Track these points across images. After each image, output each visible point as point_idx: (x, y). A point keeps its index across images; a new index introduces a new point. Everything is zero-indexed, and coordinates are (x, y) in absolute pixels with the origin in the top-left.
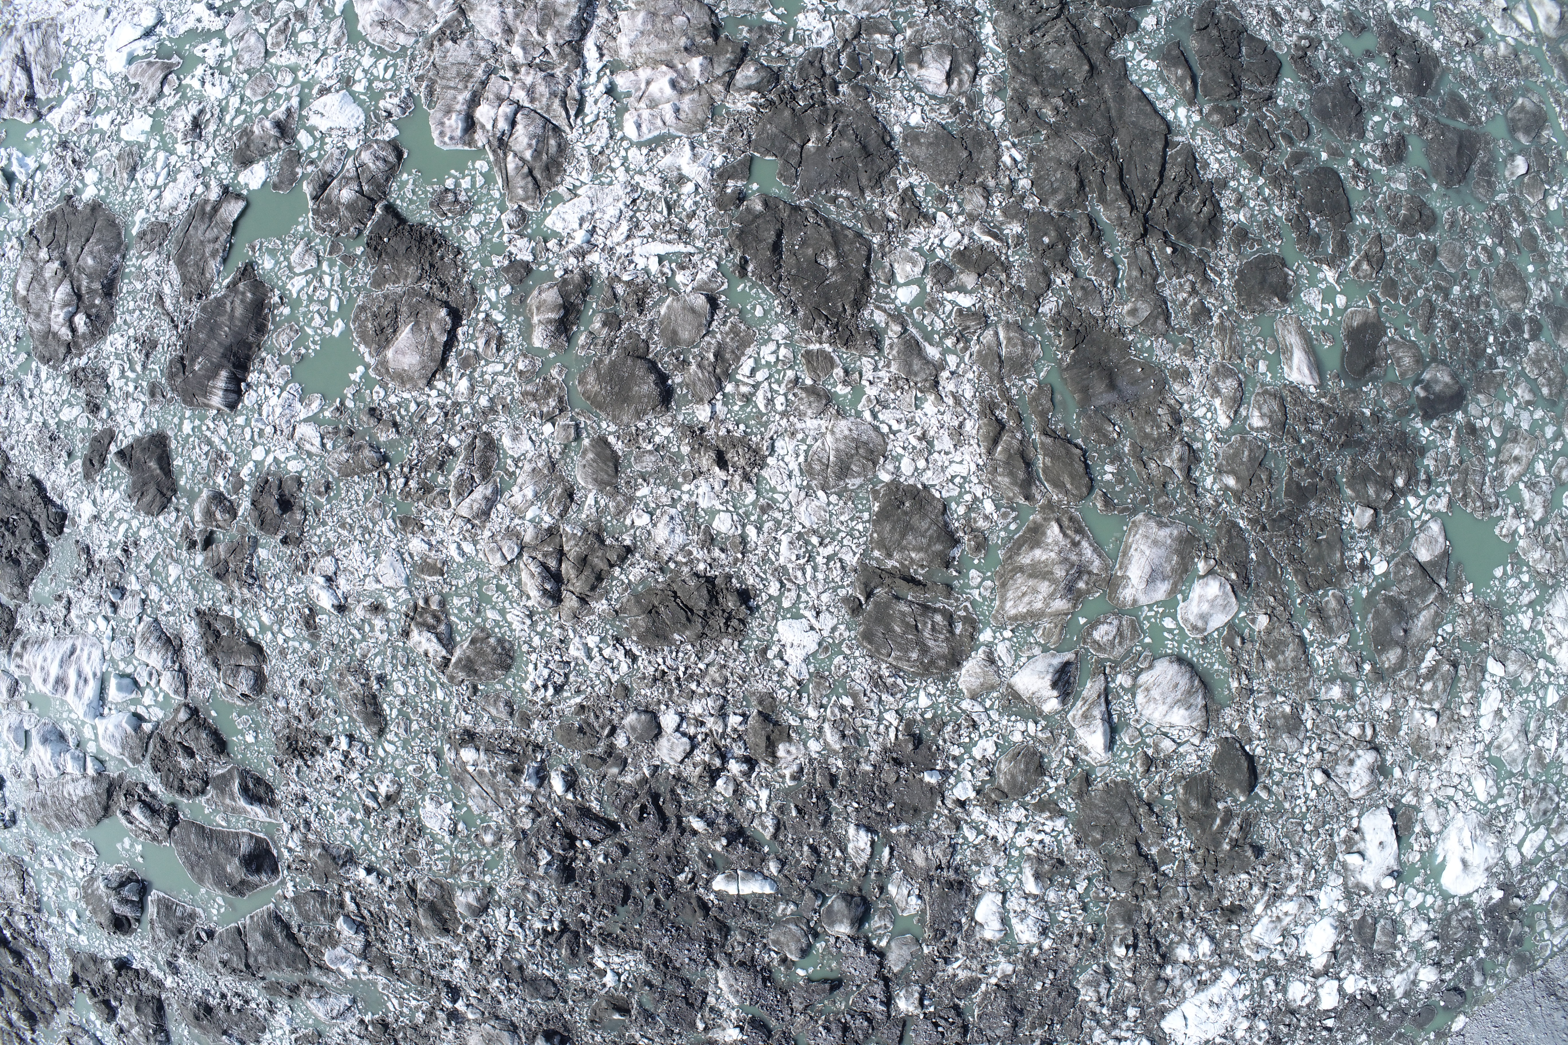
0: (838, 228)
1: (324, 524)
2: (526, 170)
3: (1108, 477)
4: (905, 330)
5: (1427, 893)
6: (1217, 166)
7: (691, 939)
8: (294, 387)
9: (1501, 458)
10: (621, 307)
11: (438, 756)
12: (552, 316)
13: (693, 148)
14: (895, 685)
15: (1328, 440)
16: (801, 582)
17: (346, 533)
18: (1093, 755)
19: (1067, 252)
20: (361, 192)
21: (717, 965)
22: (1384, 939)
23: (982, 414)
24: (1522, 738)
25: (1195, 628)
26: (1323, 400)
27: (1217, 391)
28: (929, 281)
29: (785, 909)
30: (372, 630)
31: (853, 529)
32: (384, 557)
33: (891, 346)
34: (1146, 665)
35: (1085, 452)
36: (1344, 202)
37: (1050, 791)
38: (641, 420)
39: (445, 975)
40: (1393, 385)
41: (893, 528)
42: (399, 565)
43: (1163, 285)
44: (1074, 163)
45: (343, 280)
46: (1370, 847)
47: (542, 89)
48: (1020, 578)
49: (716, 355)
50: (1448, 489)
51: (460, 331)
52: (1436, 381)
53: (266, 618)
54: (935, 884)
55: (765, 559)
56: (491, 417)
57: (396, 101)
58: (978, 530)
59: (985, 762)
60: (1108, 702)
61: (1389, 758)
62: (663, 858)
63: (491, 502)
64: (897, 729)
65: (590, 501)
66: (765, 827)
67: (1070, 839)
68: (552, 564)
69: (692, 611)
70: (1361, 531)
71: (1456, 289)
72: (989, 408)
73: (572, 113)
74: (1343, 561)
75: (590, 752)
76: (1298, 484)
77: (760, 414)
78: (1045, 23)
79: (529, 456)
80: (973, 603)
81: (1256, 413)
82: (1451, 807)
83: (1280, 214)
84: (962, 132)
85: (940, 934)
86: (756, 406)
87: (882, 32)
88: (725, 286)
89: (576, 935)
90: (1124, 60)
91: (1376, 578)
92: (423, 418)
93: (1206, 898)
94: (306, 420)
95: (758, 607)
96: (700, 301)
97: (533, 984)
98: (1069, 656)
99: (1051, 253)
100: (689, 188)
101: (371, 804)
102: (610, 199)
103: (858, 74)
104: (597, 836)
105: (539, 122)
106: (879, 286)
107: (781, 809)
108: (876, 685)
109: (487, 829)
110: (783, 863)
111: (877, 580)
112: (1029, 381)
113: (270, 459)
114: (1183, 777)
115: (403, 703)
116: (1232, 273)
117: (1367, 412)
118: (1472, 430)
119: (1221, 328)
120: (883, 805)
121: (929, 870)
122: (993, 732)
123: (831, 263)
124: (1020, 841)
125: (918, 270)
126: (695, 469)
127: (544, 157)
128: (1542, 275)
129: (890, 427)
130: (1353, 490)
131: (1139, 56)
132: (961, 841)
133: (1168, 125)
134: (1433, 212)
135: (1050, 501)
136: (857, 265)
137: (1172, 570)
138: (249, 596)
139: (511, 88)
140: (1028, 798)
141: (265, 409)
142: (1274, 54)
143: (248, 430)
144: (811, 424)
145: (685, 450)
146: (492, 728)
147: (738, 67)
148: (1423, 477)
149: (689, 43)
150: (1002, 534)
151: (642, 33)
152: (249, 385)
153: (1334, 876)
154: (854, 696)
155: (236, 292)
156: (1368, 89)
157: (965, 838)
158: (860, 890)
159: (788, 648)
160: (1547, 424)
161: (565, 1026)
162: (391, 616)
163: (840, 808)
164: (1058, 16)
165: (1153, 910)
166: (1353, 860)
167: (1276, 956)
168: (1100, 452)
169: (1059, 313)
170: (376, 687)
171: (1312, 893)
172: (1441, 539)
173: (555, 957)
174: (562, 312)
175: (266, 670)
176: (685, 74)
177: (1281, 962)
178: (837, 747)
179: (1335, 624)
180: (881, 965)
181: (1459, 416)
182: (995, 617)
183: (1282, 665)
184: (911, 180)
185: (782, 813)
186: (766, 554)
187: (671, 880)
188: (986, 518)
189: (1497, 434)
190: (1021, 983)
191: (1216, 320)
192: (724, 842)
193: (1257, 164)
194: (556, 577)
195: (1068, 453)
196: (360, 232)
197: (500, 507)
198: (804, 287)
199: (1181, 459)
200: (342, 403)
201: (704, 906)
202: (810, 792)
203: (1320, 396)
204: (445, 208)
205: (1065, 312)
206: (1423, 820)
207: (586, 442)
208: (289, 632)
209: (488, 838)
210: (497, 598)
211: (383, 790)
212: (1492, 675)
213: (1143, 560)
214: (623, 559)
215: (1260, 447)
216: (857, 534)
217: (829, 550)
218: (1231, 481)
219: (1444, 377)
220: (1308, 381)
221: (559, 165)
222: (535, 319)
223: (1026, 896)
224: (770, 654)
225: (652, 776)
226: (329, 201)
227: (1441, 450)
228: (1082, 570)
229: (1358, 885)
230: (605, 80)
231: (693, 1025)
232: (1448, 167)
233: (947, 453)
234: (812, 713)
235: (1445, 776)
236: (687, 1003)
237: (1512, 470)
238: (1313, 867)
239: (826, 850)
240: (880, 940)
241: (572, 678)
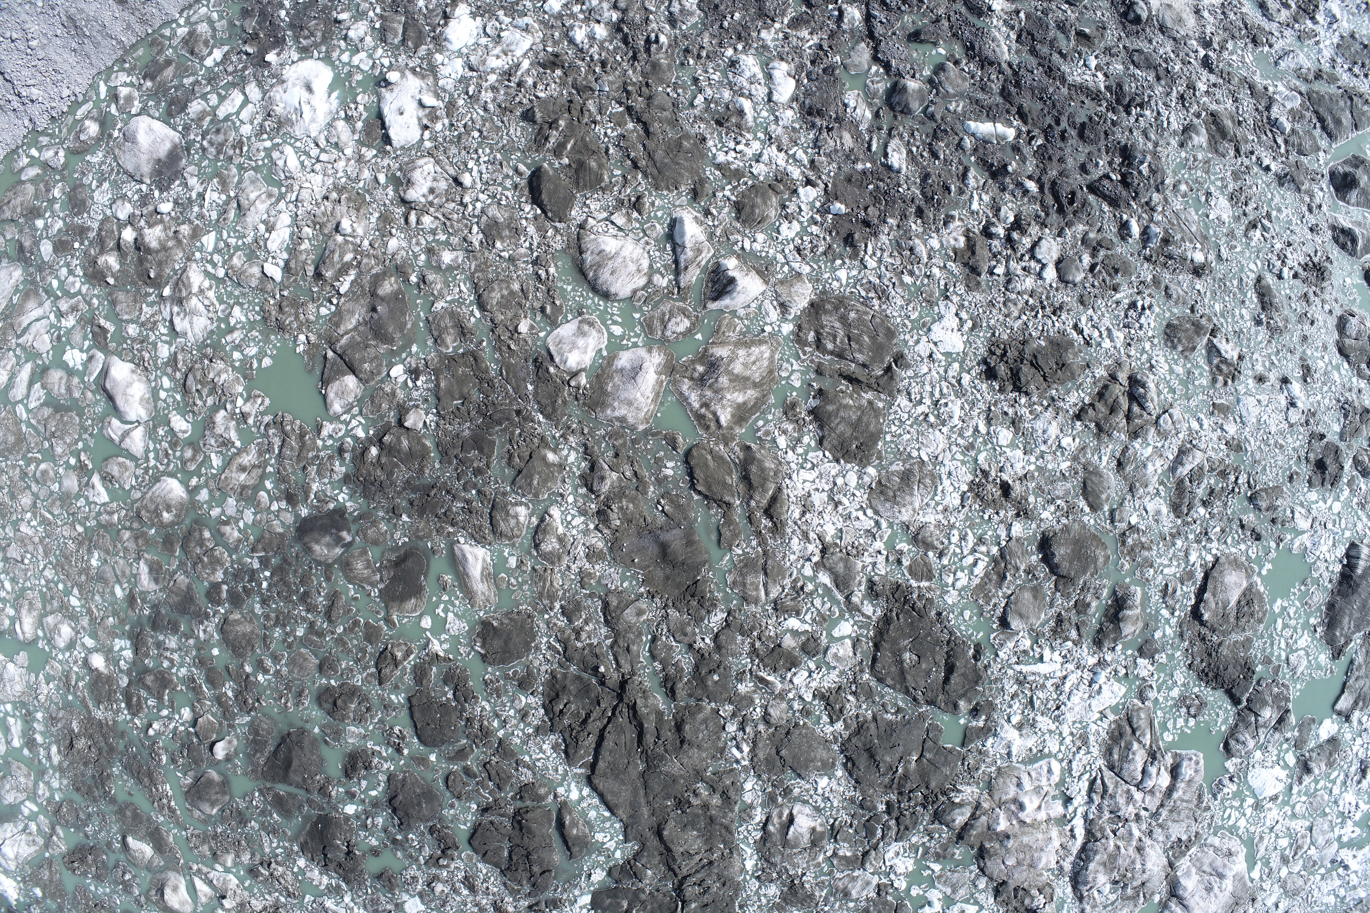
0: (898, 686)
1: (1294, 449)
2: (1138, 733)
3: (670, 464)
4: (848, 598)
5: (349, 64)
6: (545, 747)
7: (1032, 89)
8: (1310, 560)
9: (260, 471)
10: (1074, 619)
11: (1219, 257)
12: (1128, 612)
13: (1009, 754)
14: (868, 291)
15: (448, 492)
16: (944, 384)
17: (1280, 441)
18: (691, 216)
19: (697, 667)
20: (1257, 715)
21: (1010, 65)
22: (395, 25)
23: (783, 524)
24: (245, 203)
25: (591, 324)
26: (451, 530)
27: (561, 540)
28: (824, 640)
29: (957, 106)
30: (1263, 362)
31: (900, 427)
32: (1254, 420)
33: (860, 584)
34: (640, 293)
35: (693, 487)
36: (417, 715)
37: (729, 187)
38: (1065, 525)
39: (1213, 78)
40: (375, 543)
41: (868, 425)
42: (1244, 413)
43: (606, 637)
44: (685, 746)
45: (1272, 644)
46: (412, 111)
47: (1121, 801)
48: (757, 377)
49: (1005, 577)
50: (320, 443)
51: (1193, 602)
52: (328, 546)
53: (1336, 376)
54: (834, 116)
55: (973, 404)
56: (1174, 531)
57: (1226, 790)
58: (791, 421)
59: (789, 218)
60: (676, 262)
61: (391, 193)
62: (1055, 159)
63: (1178, 461)
64: (865, 252)
65: (1105, 459)
66: (975, 177)
67: (710, 143)
68: (1136, 409)
69: (1032, 364)
70: (417, 406)
71: (300, 632)
72: (778, 528)
73: (1099, 781)
74: (437, 379)
75: (1109, 252)
76: (481, 451)
77: (971, 527)
78: (697, 871)
79: (1148, 498)
80: (798, 358)
81: (522, 519)
82: (323, 143)
83: (484, 703)
84: (783, 772)
85: (829, 70)
86: (974, 534)
87: (845, 857)
88: (992, 636)
89: (1118, 101)
90: (626, 840)
91: (403, 362)
92: (1223, 531)
93: (579, 79)
94: (1303, 532)
95: (978, 364)
96: (1015, 623)
97: (1150, 65)
98: (712, 306)
99: (713, 665)
100: (1015, 719)
101: (1265, 222)
102: (1076, 709)
103: (868, 821)
104: (1105, 182)
105: (1125, 774)
106: (866, 637)
107: (961, 192)
108: (884, 291)
109: (1184, 196)
110: (960, 146)
111: (881, 382)
112: (740, 552)
113: (1329, 502)
114: (603, 190)
115: (1243, 302)
116: (537, 648)
117: (405, 518)
118: (291, 499)
119: (552, 597)
120: (877, 187)
121: (840, 127)
122: (782, 243)
123: (907, 656)
124: (756, 146)
125: (832, 650)
126: (1025, 482)
127: (1123, 744)
128: (202, 646)
129: (865, 514)
130: (424, 445)
131: (611, 845)
132: (810, 150)
133: (590, 781)
134: (320, 705)
135: (726, 444)
136: (886, 656)
137: (612, 378)
138: (1347, 394)
139: (1143, 801)
140: (750, 183)
141: (1331, 543)
142: (475, 850)
143: (1343, 526)
144: (930, 518)
145: (1031, 499)
146: (1180, 277)
147: (966, 824)
148: (347, 456)
149: (1005, 843)
150: (770, 417)
151: (1042, 850)
152: (1341, 562)
153: (448, 87)
154: (902, 283)
155: (1346, 636)
156: (380, 821)
157: (806, 153)
158: (895, 117)
159: (956, 328)
160: (206, 502)
161: (1125, 27)
162: (1250, 373)
163: (913, 189)
164: (685, 878)
165: (630, 72)
166: (430, 100)
167: (507, 20)
168: (677, 487)
169: (709, 612)
170: (1262, 316)
171: (470, 74)
172: (331, 395)
173: (1133, 85)
174: (1121, 615)
175: (1336, 336)
176: (1012, 815)
177: (501, 13)
178: (917, 241)
179: (447, 320)
180: (876, 49)
181: (304, 512)
182: (779, 344)
183: (504, 285)
184: (831, 729)
185: (960, 189)
186: (971, 408)
187: (1047, 140)
188: (785, 432)
189: (263, 493)
190: (752, 20)
191: (557, 605)
192: (1010, 169)
193: (503, 748)
194: (1133, 397)
195: (709, 488)
196: (1258, 683)
197: (1171, 457)
198: (930, 635)
199: (602, 478)
200: (1278, 545)
201: (1022, 115)
202: (939, 204)
203: (454, 534)
204: (1197, 702)
205: (703, 612)
206: (354, 132)
207: (1106, 508)
208: (1321, 364)
209: (1183, 187)
210: (1175, 383)
211: (1258, 233)
212: (277, 264)
213: (643, 388)
214: (1082, 410)
215: (520, 487)
216: (896, 422)
217: (920, 409)
218: (551, 457)
219: (320, 549)
220: (466, 548)
221: (1111, 738)
222: (1138, 611)
223: (750, 97)
224: (969, 324)
225: (1062, 229)
226: (1279, 708)
227: (326, 481)
228: (701, 382)
229: (423, 77)
230: (1071, 809)
231: (1028, 16)
232: (302, 748)
233: (817, 490)
234: (936, 271)
235: (330, 172)
236: (1033, 35)
237: (248, 459)
238: (470, 97)
239: (925, 154)
240: (877, 71)
241: (1122, 314)
